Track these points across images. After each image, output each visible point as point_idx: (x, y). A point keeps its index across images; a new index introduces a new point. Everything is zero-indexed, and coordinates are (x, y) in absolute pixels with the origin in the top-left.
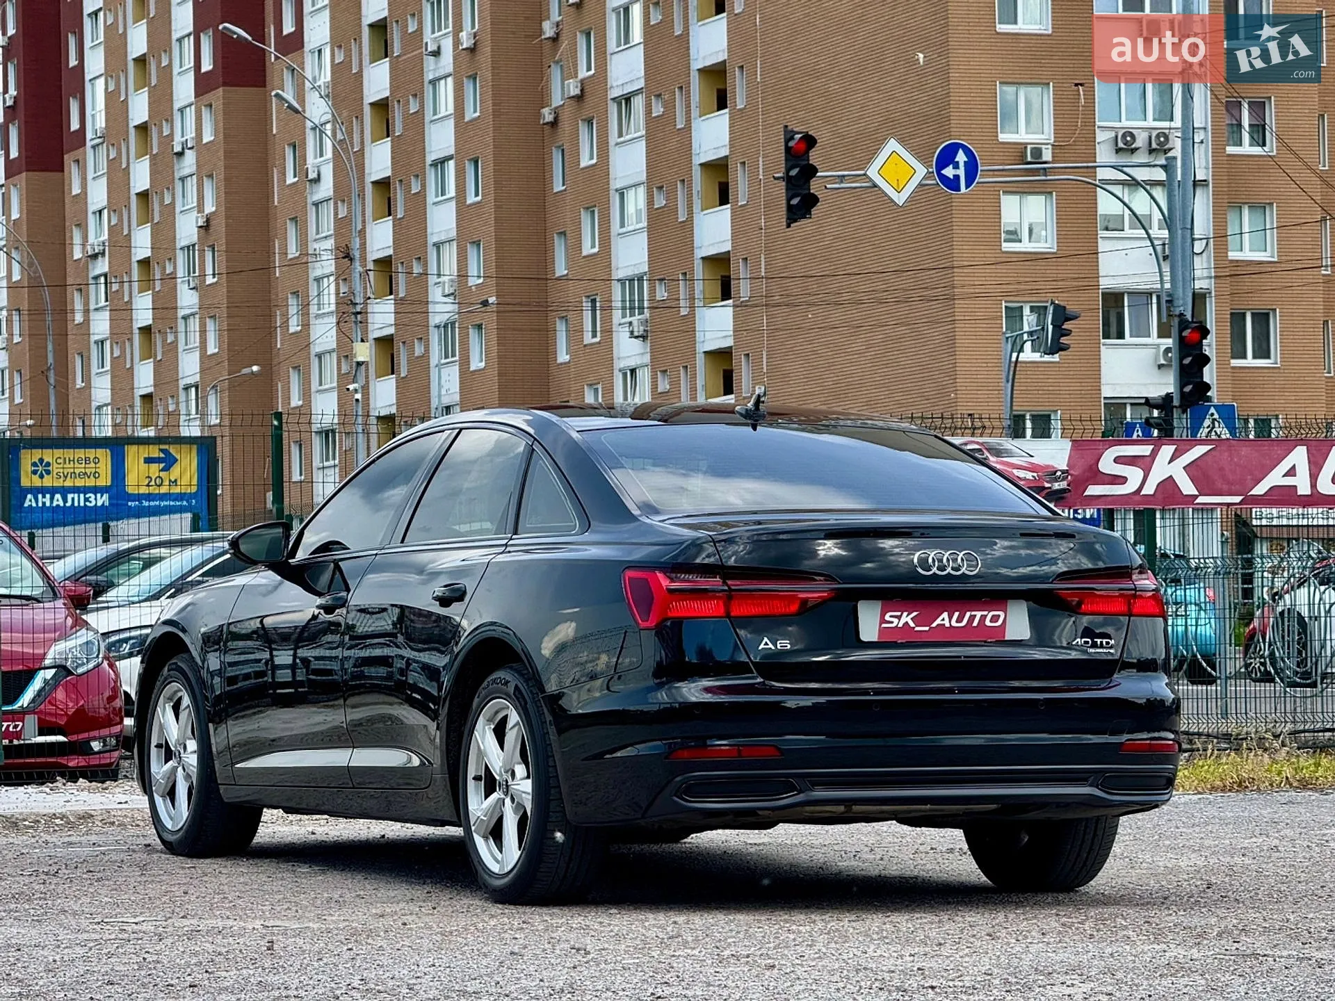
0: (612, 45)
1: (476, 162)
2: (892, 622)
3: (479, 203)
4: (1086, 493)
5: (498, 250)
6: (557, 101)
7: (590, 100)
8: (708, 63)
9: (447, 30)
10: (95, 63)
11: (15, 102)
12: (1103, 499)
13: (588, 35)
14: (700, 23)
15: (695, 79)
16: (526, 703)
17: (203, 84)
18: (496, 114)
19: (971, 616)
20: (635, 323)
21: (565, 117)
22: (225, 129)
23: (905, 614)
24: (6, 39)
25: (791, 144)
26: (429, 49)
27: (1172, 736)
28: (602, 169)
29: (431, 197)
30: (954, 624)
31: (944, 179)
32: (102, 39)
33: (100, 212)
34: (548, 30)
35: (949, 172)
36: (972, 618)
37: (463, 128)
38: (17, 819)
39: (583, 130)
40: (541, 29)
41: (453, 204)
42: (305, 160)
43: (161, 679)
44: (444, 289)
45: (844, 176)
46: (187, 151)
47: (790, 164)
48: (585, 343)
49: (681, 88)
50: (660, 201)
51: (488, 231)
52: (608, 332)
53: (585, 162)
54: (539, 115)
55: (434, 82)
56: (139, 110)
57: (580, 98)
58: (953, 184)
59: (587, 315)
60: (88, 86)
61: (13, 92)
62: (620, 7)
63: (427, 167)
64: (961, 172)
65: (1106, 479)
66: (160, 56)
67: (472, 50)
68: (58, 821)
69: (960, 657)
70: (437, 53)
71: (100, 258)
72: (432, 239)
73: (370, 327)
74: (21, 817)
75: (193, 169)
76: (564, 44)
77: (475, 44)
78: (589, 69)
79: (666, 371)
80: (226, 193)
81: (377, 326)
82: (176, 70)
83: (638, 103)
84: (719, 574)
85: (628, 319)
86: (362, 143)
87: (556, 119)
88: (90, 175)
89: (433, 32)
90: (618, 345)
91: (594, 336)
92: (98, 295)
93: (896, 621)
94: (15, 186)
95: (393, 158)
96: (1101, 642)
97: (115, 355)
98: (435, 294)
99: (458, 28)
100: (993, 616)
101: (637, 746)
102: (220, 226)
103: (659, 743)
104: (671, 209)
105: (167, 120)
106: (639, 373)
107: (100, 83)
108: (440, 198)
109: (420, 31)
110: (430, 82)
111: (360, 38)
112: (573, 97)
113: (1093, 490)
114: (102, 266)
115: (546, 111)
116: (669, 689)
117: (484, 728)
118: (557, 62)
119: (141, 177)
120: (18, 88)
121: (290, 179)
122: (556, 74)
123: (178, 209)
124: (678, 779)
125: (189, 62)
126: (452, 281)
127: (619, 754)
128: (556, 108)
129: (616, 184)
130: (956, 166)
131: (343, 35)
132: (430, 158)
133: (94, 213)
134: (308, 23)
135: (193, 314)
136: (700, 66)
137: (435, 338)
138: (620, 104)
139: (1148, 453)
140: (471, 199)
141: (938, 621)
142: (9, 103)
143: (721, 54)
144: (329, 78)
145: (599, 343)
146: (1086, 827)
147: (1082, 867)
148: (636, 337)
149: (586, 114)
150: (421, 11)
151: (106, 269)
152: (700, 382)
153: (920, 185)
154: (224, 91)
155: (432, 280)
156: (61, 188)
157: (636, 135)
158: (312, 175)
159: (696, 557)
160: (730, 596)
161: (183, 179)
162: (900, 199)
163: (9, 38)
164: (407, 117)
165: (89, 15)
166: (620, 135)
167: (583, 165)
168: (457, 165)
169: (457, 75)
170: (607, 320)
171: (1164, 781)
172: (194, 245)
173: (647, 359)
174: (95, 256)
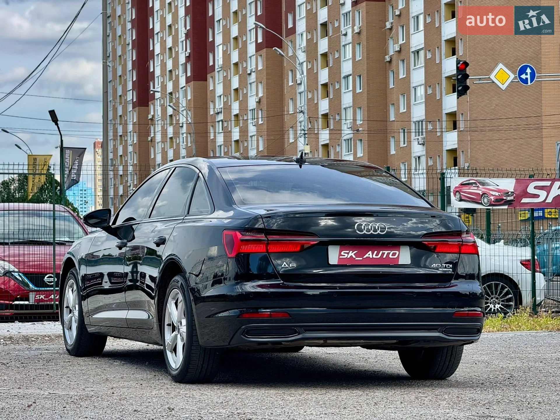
0: (412, 31)
1: (360, 76)
2: (345, 256)
3: (361, 92)
4: (522, 202)
5: (368, 110)
6: (391, 53)
7: (403, 52)
8: (449, 38)
9: (350, 26)
10: (219, 39)
11: (189, 55)
12: (529, 204)
13: (403, 27)
14: (446, 22)
15: (443, 44)
16: (185, 291)
17: (259, 47)
18: (368, 58)
19: (382, 253)
20: (420, 139)
21: (394, 59)
22: (266, 64)
23: (351, 252)
24: (186, 31)
25: (459, 65)
26: (343, 33)
27: (480, 310)
28: (408, 79)
29: (343, 90)
30: (374, 256)
31: (521, 79)
32: (221, 30)
33: (220, 96)
34: (388, 25)
35: (523, 76)
36: (383, 254)
37: (355, 63)
38: (29, 337)
39: (401, 64)
40: (385, 25)
41: (351, 92)
42: (296, 76)
43: (67, 278)
44: (347, 126)
45: (480, 78)
46: (252, 73)
47: (459, 73)
48: (401, 146)
49: (438, 47)
50: (430, 91)
51: (364, 103)
52: (410, 142)
53: (401, 76)
54: (384, 59)
55: (344, 46)
56: (235, 57)
57: (399, 52)
58: (525, 81)
59: (402, 135)
60: (216, 48)
61: (189, 51)
62: (415, 16)
63: (342, 79)
64: (529, 77)
65: (531, 195)
66: (243, 36)
67: (359, 33)
68: (46, 338)
69: (380, 272)
70: (345, 35)
71: (220, 114)
72: (343, 106)
73: (320, 141)
74: (31, 336)
75: (255, 80)
76: (394, 31)
77: (360, 31)
78: (403, 40)
79: (431, 157)
80: (267, 89)
81: (323, 140)
82: (249, 42)
83: (422, 53)
84: (263, 233)
85: (417, 137)
86: (317, 70)
87: (391, 60)
88: (217, 82)
89: (344, 27)
90: (413, 147)
91: (404, 144)
92: (219, 127)
93: (346, 255)
94: (189, 86)
95: (329, 75)
96: (446, 266)
97: (225, 151)
98: (344, 127)
99: (354, 25)
100: (393, 253)
101: (229, 311)
102: (264, 102)
103: (237, 310)
104: (434, 94)
105: (245, 61)
106: (421, 158)
107: (221, 47)
108: (347, 91)
109: (339, 26)
110: (343, 46)
111: (317, 29)
112: (397, 51)
113: (525, 200)
114: (221, 117)
115: (387, 57)
116: (241, 285)
117: (171, 302)
118: (391, 38)
119: (235, 83)
120: (190, 49)
121: (291, 84)
122: (391, 42)
123: (249, 95)
124: (243, 327)
125: (253, 39)
126: (351, 122)
127: (220, 315)
128: (391, 56)
129: (413, 85)
130: (527, 74)
131: (310, 29)
132: (343, 75)
133: (218, 97)
134: (298, 24)
135: (254, 135)
136: (446, 39)
137: (344, 144)
138: (415, 54)
139: (549, 185)
140: (358, 91)
141: (367, 255)
142: (187, 55)
143: (453, 34)
144: (305, 45)
145: (406, 146)
146: (447, 350)
147: (447, 369)
148: (420, 144)
149: (402, 58)
150: (340, 19)
151: (222, 118)
152: (445, 161)
153: (512, 82)
154: (266, 50)
155: (343, 122)
156: (206, 87)
157: (421, 66)
158: (299, 82)
159: (255, 225)
160: (268, 243)
161: (251, 84)
162: (504, 87)
163: (187, 30)
164: (334, 59)
165: (217, 21)
166: (415, 66)
167: (400, 77)
168: (353, 78)
169: (353, 43)
170: (409, 137)
171: (476, 330)
172: (254, 109)
173: (424, 153)
174: (218, 113)
